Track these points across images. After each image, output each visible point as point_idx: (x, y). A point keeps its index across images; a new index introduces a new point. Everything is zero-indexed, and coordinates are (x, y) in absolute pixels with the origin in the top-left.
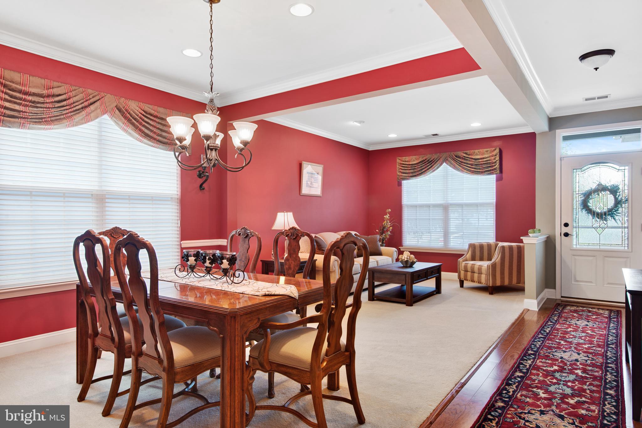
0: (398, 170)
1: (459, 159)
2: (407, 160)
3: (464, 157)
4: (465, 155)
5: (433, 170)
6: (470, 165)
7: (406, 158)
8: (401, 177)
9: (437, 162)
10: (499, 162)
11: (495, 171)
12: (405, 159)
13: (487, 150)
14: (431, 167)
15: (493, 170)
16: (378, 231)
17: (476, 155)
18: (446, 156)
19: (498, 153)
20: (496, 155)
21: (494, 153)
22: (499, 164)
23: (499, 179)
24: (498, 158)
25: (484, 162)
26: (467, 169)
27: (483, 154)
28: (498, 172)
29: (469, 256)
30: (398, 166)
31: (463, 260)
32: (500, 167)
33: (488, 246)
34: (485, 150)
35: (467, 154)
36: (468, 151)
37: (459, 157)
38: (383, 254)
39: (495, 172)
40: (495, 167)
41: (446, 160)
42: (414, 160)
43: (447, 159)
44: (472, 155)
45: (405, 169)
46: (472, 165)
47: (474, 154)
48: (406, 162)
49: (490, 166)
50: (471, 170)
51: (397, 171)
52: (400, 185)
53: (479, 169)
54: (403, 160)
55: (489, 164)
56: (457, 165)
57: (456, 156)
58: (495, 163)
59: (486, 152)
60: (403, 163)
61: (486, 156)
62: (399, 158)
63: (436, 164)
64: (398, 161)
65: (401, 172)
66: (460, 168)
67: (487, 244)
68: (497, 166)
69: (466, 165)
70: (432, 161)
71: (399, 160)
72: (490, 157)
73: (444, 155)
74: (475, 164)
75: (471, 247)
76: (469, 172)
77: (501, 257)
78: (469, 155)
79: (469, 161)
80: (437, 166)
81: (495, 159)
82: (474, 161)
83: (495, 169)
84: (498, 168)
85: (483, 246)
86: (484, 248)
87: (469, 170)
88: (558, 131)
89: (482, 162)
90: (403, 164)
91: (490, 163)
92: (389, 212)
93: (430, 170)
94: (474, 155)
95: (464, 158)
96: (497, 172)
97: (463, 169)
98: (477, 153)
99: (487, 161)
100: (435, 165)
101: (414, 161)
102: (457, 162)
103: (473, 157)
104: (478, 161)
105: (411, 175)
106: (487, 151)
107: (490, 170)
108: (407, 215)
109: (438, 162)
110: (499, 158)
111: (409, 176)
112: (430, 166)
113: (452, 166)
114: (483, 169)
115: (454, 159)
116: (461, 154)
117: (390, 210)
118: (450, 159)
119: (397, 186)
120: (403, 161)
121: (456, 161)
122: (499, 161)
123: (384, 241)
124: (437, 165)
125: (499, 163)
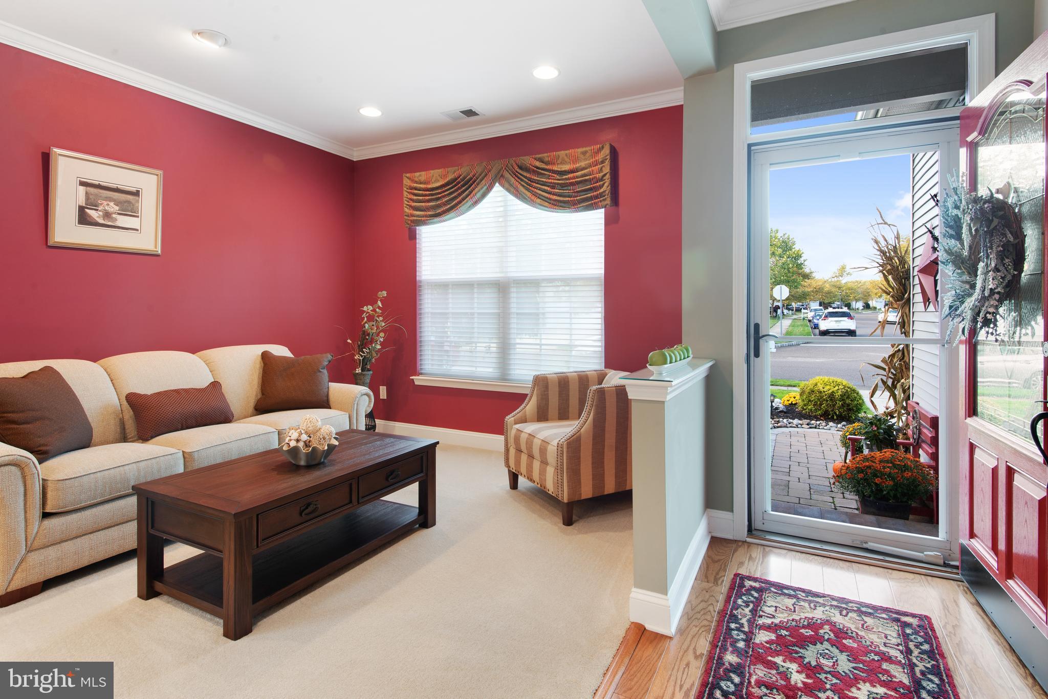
0: (406, 202)
1: (525, 174)
2: (423, 179)
3: (538, 168)
4: (538, 164)
5: (474, 200)
6: (548, 186)
7: (420, 176)
8: (412, 218)
9: (481, 181)
10: (611, 178)
11: (601, 199)
12: (420, 178)
13: (584, 149)
14: (471, 192)
15: (596, 197)
16: (351, 342)
17: (561, 163)
18: (500, 167)
19: (608, 157)
20: (603, 162)
21: (600, 157)
22: (611, 183)
23: (610, 222)
24: (607, 169)
25: (579, 179)
26: (542, 196)
27: (576, 160)
28: (608, 201)
29: (530, 407)
30: (405, 194)
31: (515, 420)
32: (611, 189)
33: (579, 382)
34: (580, 150)
35: (543, 162)
36: (546, 155)
37: (527, 170)
38: (332, 404)
39: (601, 201)
40: (602, 190)
41: (499, 178)
42: (436, 177)
43: (502, 176)
44: (554, 164)
45: (418, 199)
46: (553, 186)
47: (558, 162)
48: (421, 183)
49: (591, 189)
50: (550, 199)
51: (405, 205)
52: (413, 236)
53: (569, 196)
54: (416, 179)
55: (588, 183)
56: (521, 189)
57: (521, 168)
58: (602, 179)
59: (582, 156)
60: (415, 185)
61: (582, 164)
62: (408, 175)
63: (479, 187)
64: (406, 182)
65: (411, 206)
66: (529, 194)
67: (578, 375)
68: (606, 187)
69: (539, 186)
70: (471, 179)
71: (409, 181)
72: (590, 166)
73: (497, 165)
74: (558, 184)
75: (538, 385)
76: (547, 204)
77: (594, 420)
78: (547, 163)
79: (549, 177)
80: (482, 192)
81: (601, 170)
82: (558, 177)
83: (601, 195)
84: (607, 192)
85: (568, 382)
86: (571, 387)
87: (547, 198)
88: (739, 68)
89: (574, 178)
90: (416, 189)
91: (590, 180)
92: (383, 297)
93: (467, 202)
94: (558, 164)
95: (536, 171)
96: (606, 202)
97: (533, 197)
98: (563, 160)
99: (585, 175)
100: (476, 190)
101: (437, 181)
102: (522, 180)
103: (555, 168)
104: (567, 177)
105: (430, 213)
106: (584, 153)
107: (591, 198)
108: (429, 304)
109: (483, 181)
110: (611, 169)
111: (426, 216)
112: (467, 192)
113: (512, 190)
114: (577, 197)
115: (515, 175)
116: (528, 160)
117: (384, 293)
118: (507, 175)
119: (408, 239)
120: (416, 182)
121: (519, 178)
122: (611, 175)
123: (366, 364)
124: (482, 188)
125: (611, 181)
